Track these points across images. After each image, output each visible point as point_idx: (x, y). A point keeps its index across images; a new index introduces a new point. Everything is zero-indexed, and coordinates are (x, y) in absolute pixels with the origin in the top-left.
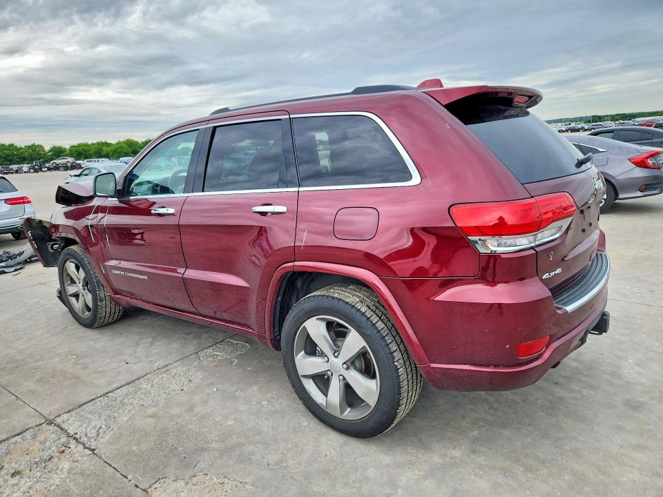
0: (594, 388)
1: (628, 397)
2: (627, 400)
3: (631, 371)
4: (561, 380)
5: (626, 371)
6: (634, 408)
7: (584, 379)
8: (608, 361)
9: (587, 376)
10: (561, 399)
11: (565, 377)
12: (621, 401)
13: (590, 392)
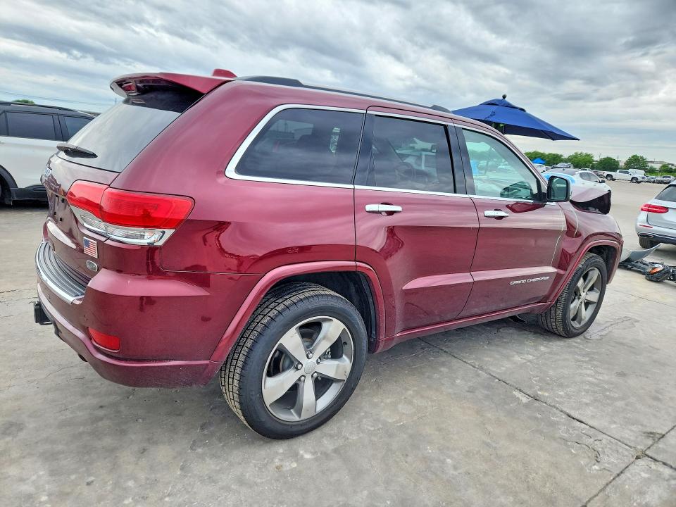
0: (62, 425)
1: (22, 435)
2: (22, 429)
3: (34, 478)
4: (101, 413)
5: (41, 473)
6: (11, 424)
7: (81, 429)
8: (73, 477)
9: (81, 434)
10: (84, 395)
11: (101, 419)
12: (27, 425)
13: (64, 417)
